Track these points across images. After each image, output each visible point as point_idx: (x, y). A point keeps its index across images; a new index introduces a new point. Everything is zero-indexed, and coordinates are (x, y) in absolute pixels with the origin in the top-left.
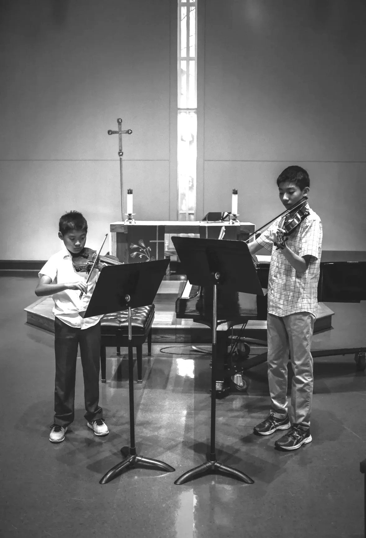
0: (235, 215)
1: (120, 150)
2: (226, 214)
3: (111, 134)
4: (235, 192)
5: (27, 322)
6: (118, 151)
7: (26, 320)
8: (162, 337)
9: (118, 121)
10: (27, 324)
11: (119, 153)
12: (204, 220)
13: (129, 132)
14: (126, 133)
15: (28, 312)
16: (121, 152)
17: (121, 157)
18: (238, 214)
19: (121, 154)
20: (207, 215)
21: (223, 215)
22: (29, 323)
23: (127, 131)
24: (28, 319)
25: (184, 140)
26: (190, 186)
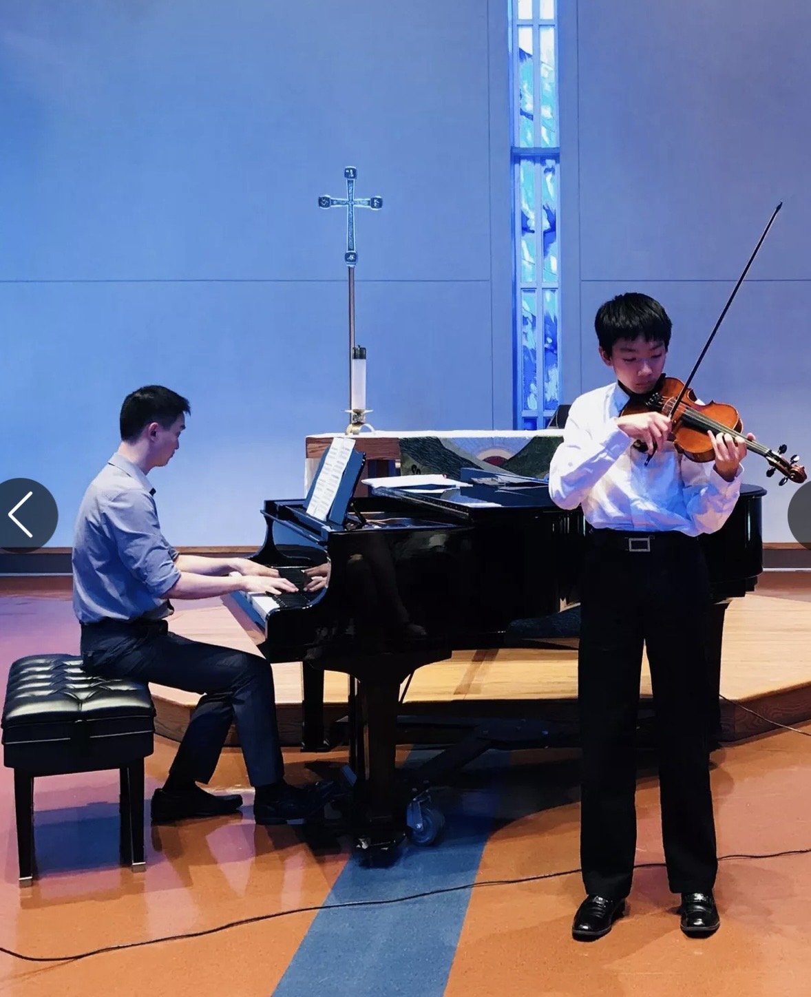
1: (349, 250)
3: (327, 205)
9: (347, 175)
11: (347, 256)
13: (375, 202)
14: (368, 205)
16: (351, 254)
17: (352, 265)
19: (352, 257)
25: (531, 229)
26: (547, 346)
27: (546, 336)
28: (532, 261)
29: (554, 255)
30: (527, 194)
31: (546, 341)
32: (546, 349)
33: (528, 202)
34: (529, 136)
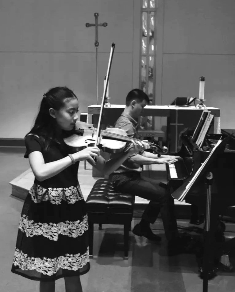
0: (201, 100)
1: (96, 41)
2: (192, 99)
3: (89, 26)
4: (203, 79)
5: (12, 195)
6: (95, 42)
7: (11, 193)
8: (139, 212)
9: (95, 15)
10: (12, 196)
11: (95, 44)
12: (173, 104)
13: (105, 25)
14: (102, 26)
15: (13, 186)
16: (97, 43)
17: (97, 47)
18: (204, 99)
19: (97, 44)
20: (175, 100)
21: (189, 100)
22: (13, 195)
23: (103, 24)
24: (13, 192)
25: (145, 36)
26: (149, 75)
27: (149, 72)
28: (145, 46)
29: (153, 45)
30: (144, 23)
31: (149, 74)
32: (149, 76)
33: (145, 26)
34: (146, 4)
